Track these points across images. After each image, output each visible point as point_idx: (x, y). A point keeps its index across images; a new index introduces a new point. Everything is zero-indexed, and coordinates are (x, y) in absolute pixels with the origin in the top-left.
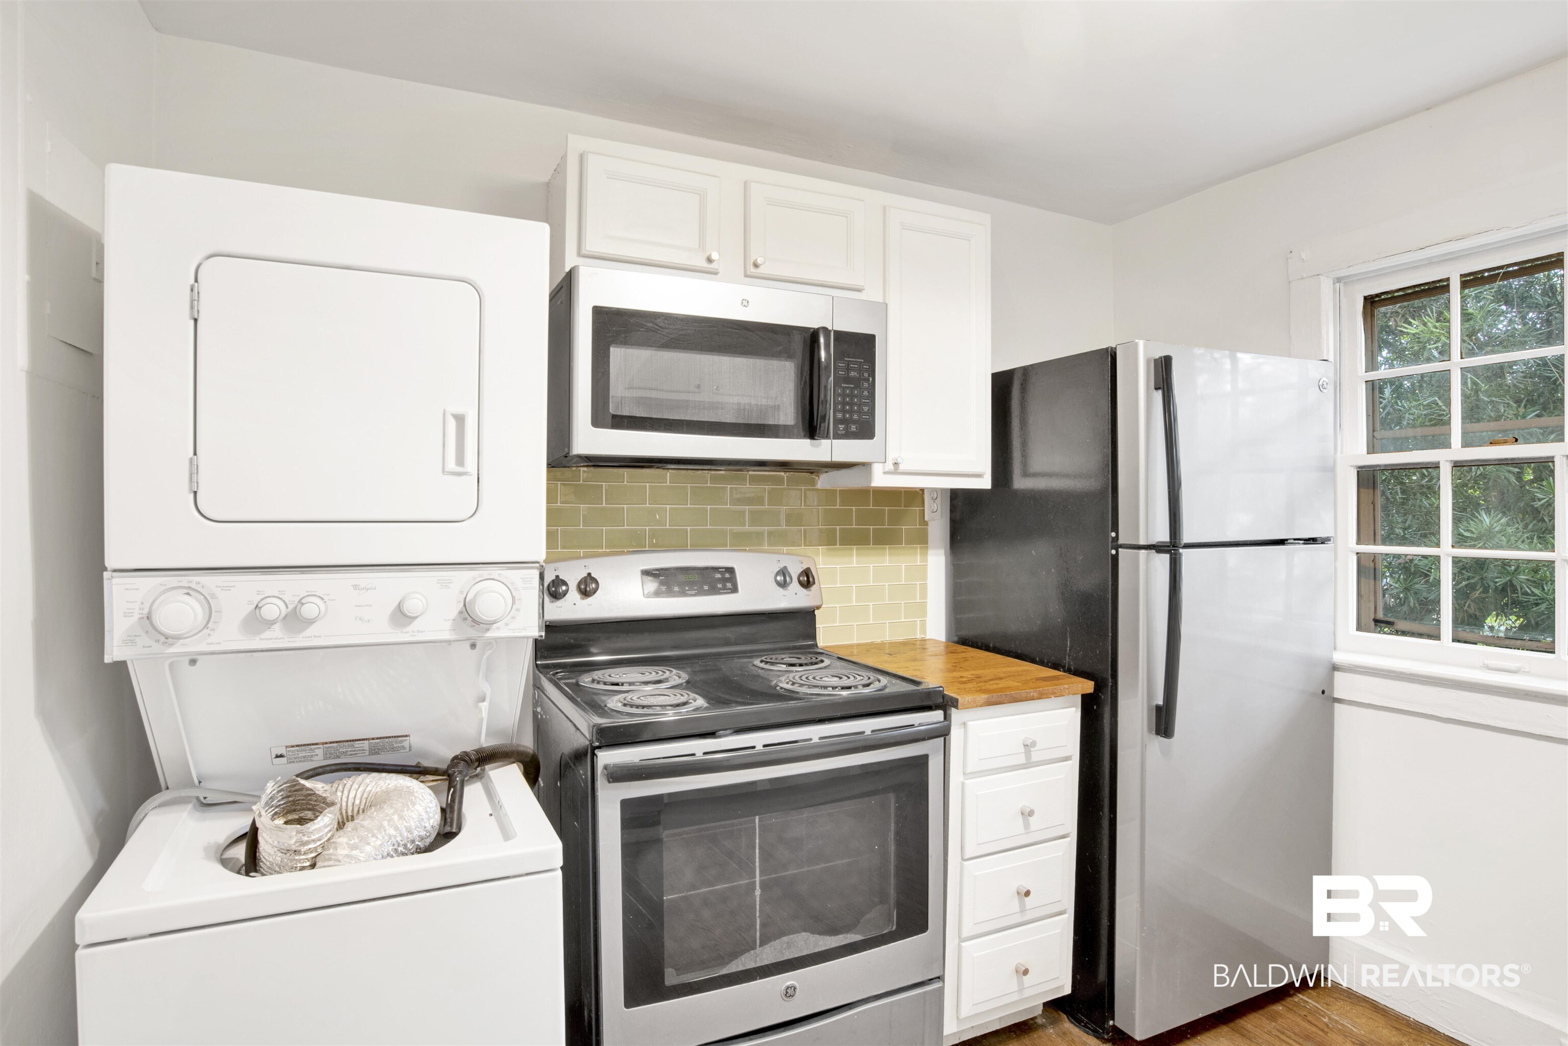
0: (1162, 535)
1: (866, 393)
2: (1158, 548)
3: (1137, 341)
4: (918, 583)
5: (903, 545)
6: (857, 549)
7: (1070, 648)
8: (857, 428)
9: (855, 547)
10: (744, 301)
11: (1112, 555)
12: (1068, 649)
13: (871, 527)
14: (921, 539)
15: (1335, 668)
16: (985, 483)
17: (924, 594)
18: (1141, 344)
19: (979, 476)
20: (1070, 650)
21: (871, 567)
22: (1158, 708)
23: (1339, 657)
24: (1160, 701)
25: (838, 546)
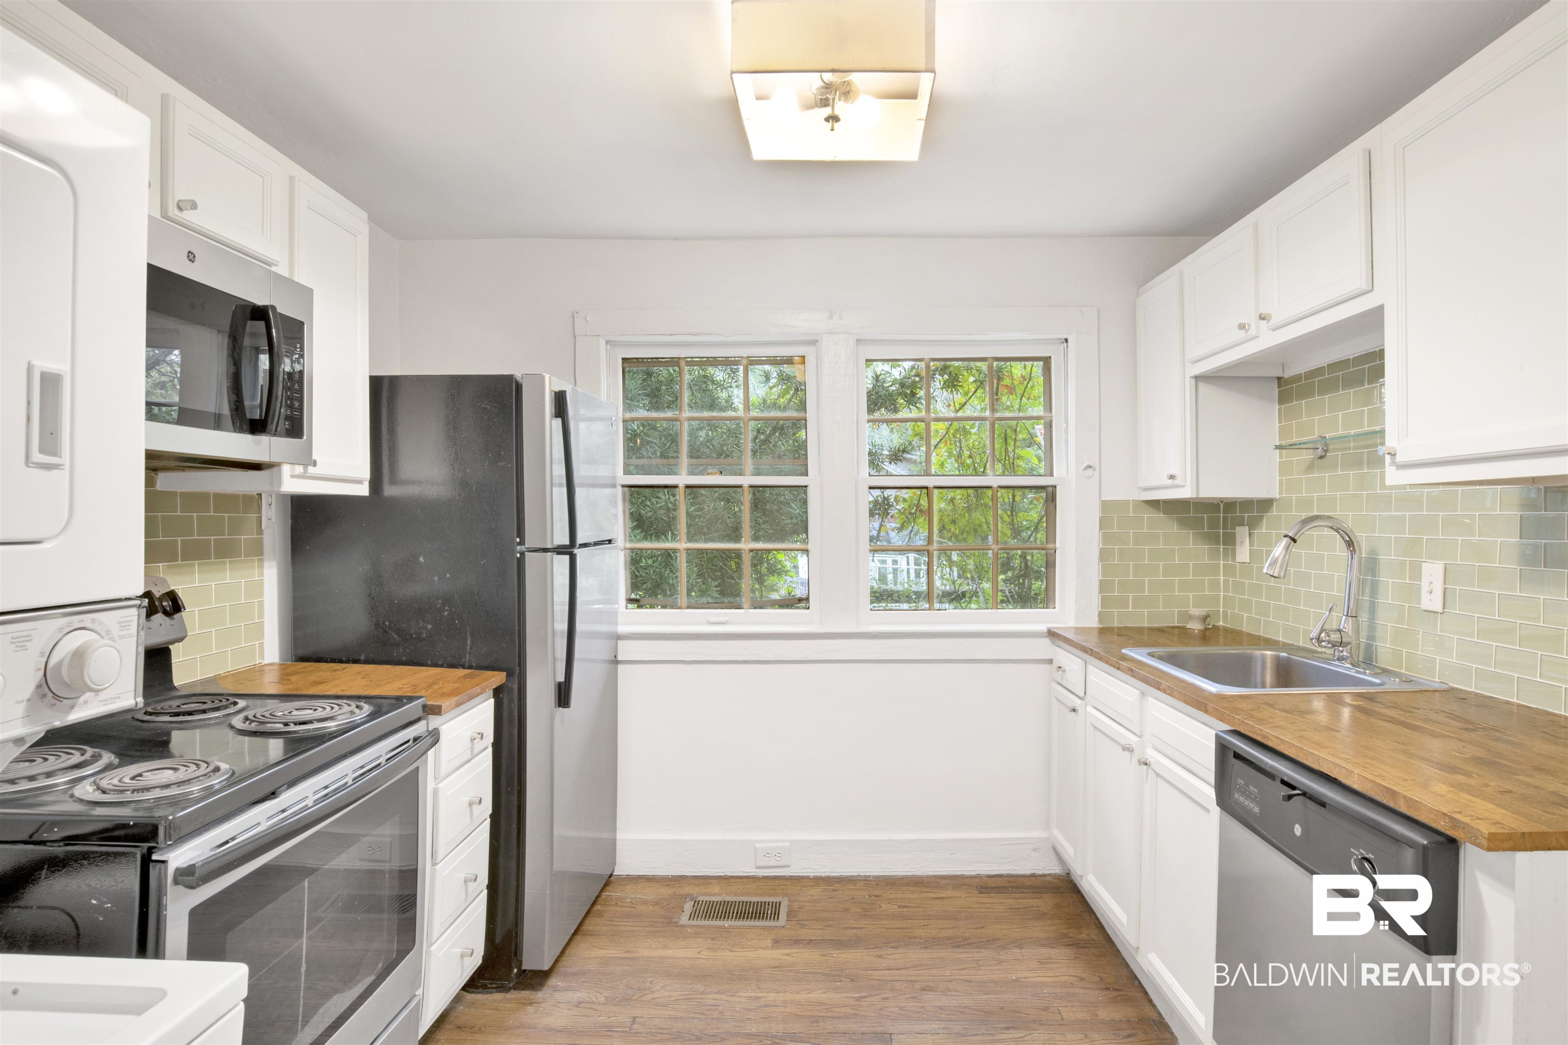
0: (563, 539)
1: (296, 386)
2: (560, 550)
3: (544, 374)
4: (256, 601)
5: (243, 558)
6: (199, 565)
7: (470, 646)
8: (289, 425)
9: (196, 562)
10: (190, 254)
11: (517, 558)
12: (469, 647)
13: (212, 538)
14: (257, 551)
15: (619, 637)
16: (363, 490)
17: (261, 615)
18: (547, 377)
19: (360, 482)
20: (471, 648)
21: (213, 586)
22: (560, 684)
23: (622, 629)
24: (561, 678)
25: (179, 562)
